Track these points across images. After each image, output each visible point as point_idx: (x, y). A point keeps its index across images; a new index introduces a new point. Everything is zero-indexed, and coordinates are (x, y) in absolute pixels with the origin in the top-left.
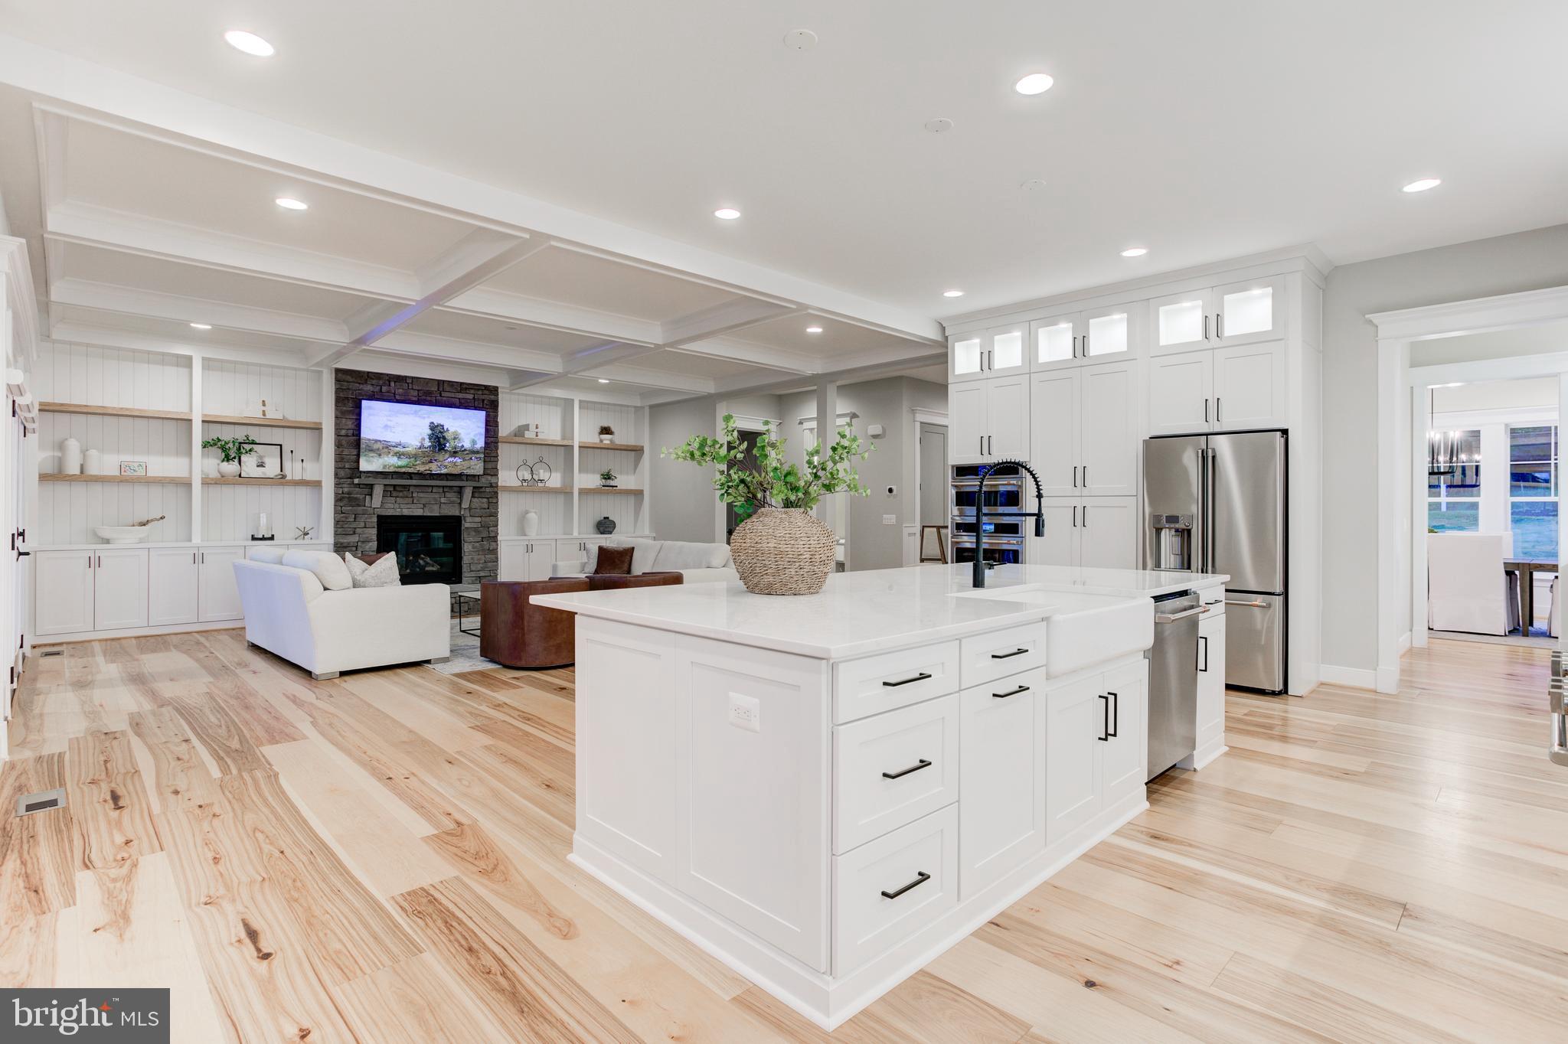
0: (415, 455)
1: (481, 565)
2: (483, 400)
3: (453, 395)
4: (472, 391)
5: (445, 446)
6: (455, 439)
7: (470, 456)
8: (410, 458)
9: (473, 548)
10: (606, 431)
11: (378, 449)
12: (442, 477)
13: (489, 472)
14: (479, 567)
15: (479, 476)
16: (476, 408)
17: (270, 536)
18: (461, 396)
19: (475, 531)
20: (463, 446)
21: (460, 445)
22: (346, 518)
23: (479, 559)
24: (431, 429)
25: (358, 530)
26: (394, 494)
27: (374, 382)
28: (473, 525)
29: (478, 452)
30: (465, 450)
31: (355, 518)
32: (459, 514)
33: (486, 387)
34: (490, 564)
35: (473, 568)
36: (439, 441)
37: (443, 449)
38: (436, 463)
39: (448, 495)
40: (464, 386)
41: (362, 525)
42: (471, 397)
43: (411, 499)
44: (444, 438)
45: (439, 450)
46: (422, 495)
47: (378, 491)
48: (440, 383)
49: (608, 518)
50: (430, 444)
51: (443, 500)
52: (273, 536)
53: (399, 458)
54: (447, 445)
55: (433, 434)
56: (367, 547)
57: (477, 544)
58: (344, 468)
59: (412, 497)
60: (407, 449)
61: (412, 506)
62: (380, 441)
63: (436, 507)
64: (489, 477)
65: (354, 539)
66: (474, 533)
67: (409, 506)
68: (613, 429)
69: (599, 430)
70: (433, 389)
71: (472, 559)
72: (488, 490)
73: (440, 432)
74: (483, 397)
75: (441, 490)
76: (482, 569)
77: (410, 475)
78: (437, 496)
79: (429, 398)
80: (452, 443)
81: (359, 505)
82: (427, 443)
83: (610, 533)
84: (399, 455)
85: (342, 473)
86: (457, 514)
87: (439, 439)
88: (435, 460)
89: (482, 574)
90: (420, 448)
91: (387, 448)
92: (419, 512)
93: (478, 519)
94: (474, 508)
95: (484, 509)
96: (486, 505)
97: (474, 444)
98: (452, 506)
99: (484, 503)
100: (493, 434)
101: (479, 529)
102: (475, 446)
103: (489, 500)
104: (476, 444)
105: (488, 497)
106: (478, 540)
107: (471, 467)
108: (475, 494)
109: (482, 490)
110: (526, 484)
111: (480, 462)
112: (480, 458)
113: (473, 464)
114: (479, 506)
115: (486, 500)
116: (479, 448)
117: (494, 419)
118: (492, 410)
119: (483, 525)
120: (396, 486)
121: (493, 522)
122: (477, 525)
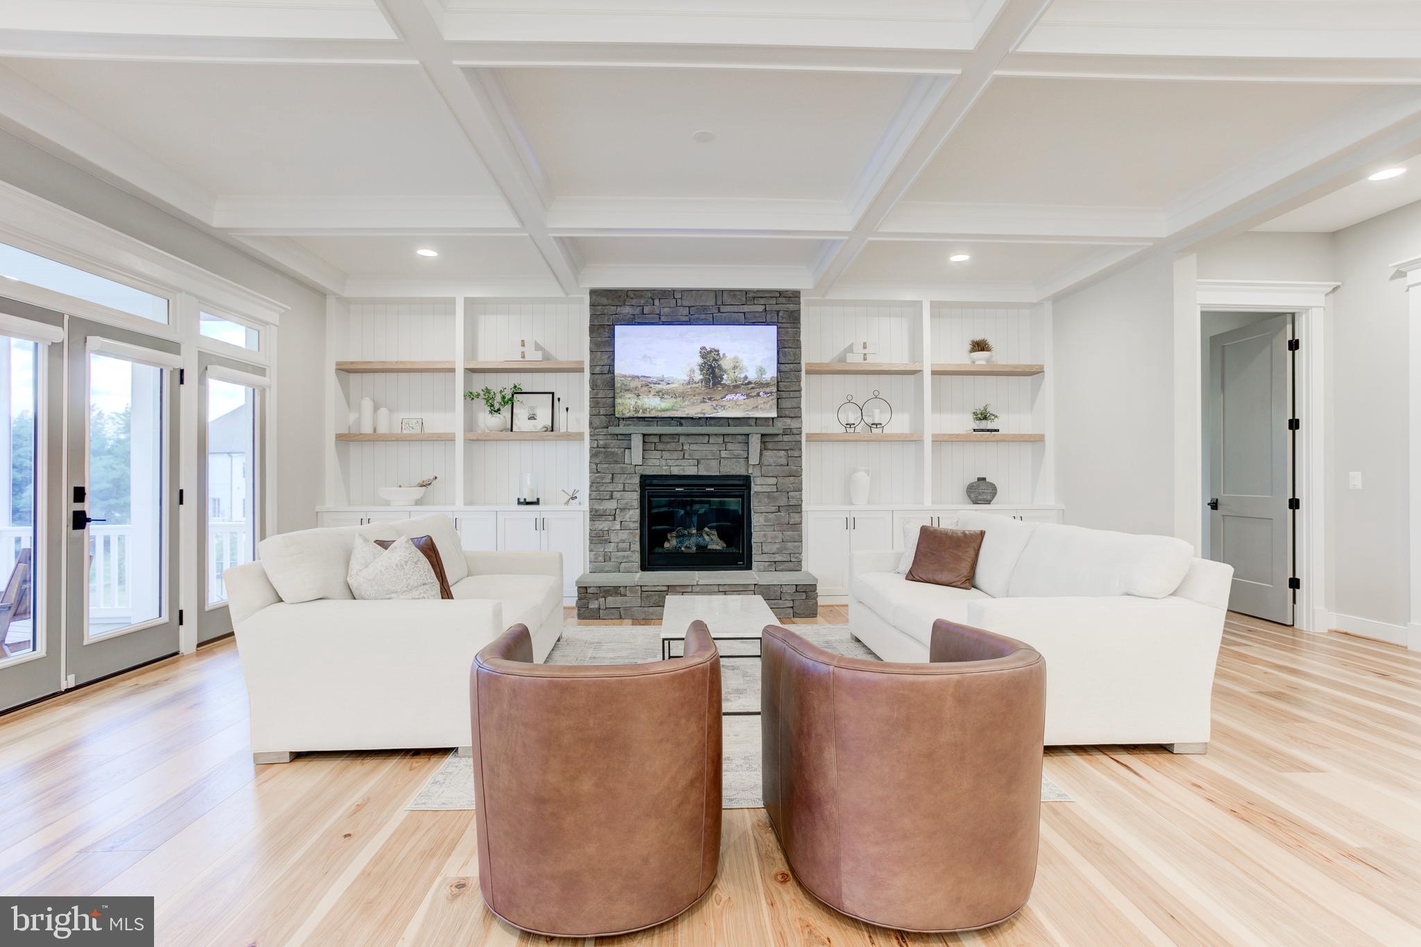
0: (683, 393)
1: (777, 546)
2: (778, 312)
3: (735, 309)
4: (762, 301)
5: (722, 379)
6: (735, 368)
7: (758, 390)
8: (676, 397)
9: (766, 520)
10: (980, 346)
11: (636, 388)
12: (722, 422)
13: (787, 413)
14: (775, 547)
15: (773, 418)
16: (766, 323)
17: (535, 500)
18: (746, 309)
19: (769, 497)
20: (746, 378)
21: (742, 376)
22: (603, 478)
23: (776, 537)
24: (703, 357)
25: (616, 495)
26: (660, 446)
27: (634, 302)
28: (766, 489)
29: (767, 385)
30: (750, 383)
31: (612, 479)
32: (746, 474)
33: (781, 293)
34: (790, 544)
35: (765, 550)
36: (713, 373)
37: (719, 383)
38: (710, 403)
39: (730, 446)
40: (751, 295)
41: (620, 487)
42: (761, 308)
43: (682, 453)
44: (720, 367)
45: (714, 384)
46: (694, 447)
47: (637, 442)
48: (719, 293)
49: (984, 479)
50: (701, 377)
51: (724, 454)
52: (538, 499)
53: (661, 398)
54: (725, 377)
55: (705, 363)
56: (628, 516)
57: (771, 516)
58: (598, 415)
59: (682, 450)
60: (672, 386)
61: (683, 462)
62: (638, 377)
63: (714, 463)
64: (788, 421)
65: (611, 505)
66: (765, 500)
67: (677, 462)
68: (991, 342)
69: (969, 347)
70: (708, 304)
71: (765, 536)
72: (786, 438)
73: (715, 360)
74: (777, 308)
75: (720, 440)
76: (780, 551)
77: (680, 421)
78: (715, 448)
79: (703, 316)
80: (732, 375)
81: (616, 462)
82: (698, 376)
83: (989, 502)
84: (661, 394)
85: (597, 422)
86: (743, 472)
87: (712, 369)
88: (710, 399)
89: (778, 558)
90: (689, 383)
91: (647, 385)
92: (691, 471)
93: (773, 481)
94: (766, 463)
95: (781, 465)
96: (784, 460)
97: (762, 374)
98: (736, 462)
99: (781, 457)
100: (792, 358)
101: (776, 494)
102: (763, 376)
103: (788, 453)
104: (765, 374)
105: (787, 448)
106: (774, 509)
107: (759, 407)
108: (767, 444)
109: (777, 439)
110: (852, 430)
111: (772, 400)
112: (771, 393)
113: (762, 402)
114: (774, 462)
115: (783, 452)
116: (769, 379)
117: (794, 337)
118: (792, 325)
119: (780, 489)
120: (660, 435)
121: (794, 485)
122: (772, 489)
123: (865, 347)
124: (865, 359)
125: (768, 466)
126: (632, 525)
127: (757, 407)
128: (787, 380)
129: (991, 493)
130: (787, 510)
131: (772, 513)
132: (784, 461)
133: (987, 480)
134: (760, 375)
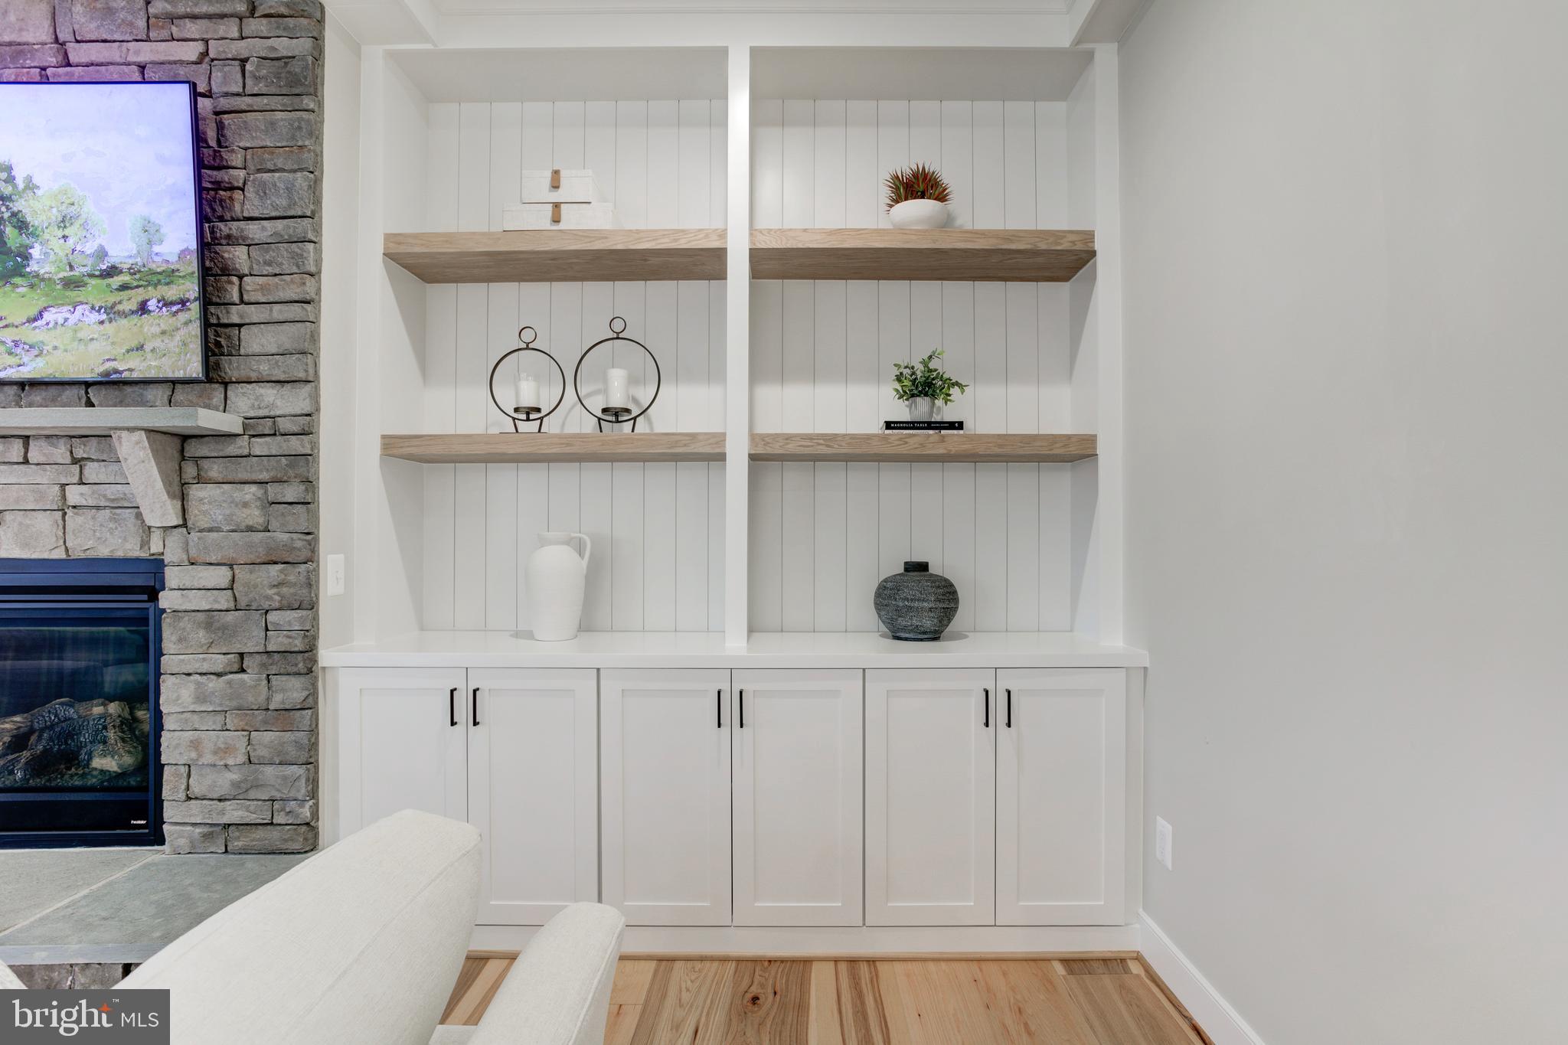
1: (234, 776)
5: (27, 258)
6: (68, 222)
7: (138, 295)
9: (201, 698)
10: (916, 185)
13: (264, 368)
14: (224, 782)
19: (208, 626)
20: (102, 254)
21: (91, 248)
23: (228, 750)
28: (201, 601)
29: (170, 276)
30: (112, 271)
32: (144, 555)
34: (269, 771)
35: (196, 789)
37: (22, 271)
39: (92, 471)
44: (21, 223)
45: (6, 277)
49: (923, 567)
54: (36, 252)
57: (213, 684)
64: (269, 393)
66: (202, 635)
68: (947, 178)
69: (885, 193)
71: (195, 745)
72: (260, 446)
73: (1, 199)
76: (239, 793)
78: (44, 477)
80: (59, 245)
83: (935, 636)
86: (131, 548)
89: (233, 813)
93: (221, 576)
94: (204, 523)
95: (250, 529)
96: (257, 513)
97: (150, 243)
98: (111, 519)
99: (246, 505)
100: (284, 203)
101: (230, 617)
102: (156, 249)
103: (266, 492)
104: (161, 242)
105: (264, 476)
106: (219, 662)
107: (148, 347)
108: (205, 464)
109: (232, 449)
110: (533, 426)
111: (186, 323)
112: (183, 302)
113: (157, 330)
114: (229, 518)
115: (253, 488)
116: (173, 258)
117: (293, 138)
118: (286, 100)
119: (242, 604)
121: (285, 590)
122: (216, 601)
123: (555, 186)
124: (556, 220)
125: (210, 530)
127: (140, 348)
128: (270, 270)
129: (930, 609)
130: (263, 665)
131: (219, 675)
132: (255, 516)
133: (932, 570)
134: (144, 241)
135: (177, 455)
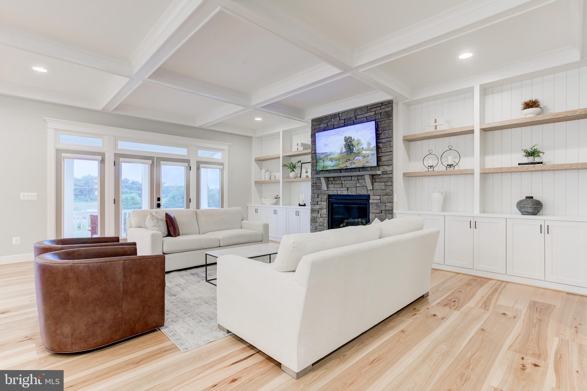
0: (339, 158)
2: (381, 113)
3: (362, 116)
4: (373, 110)
5: (353, 150)
6: (358, 144)
8: (336, 161)
9: (375, 217)
10: (531, 105)
11: (323, 158)
12: (357, 169)
13: (385, 163)
18: (367, 115)
19: (377, 205)
20: (363, 148)
21: (361, 147)
22: (315, 196)
24: (346, 141)
25: (319, 203)
26: (334, 182)
27: (325, 122)
28: (375, 201)
29: (372, 150)
31: (318, 196)
32: (367, 194)
33: (381, 104)
36: (350, 148)
37: (352, 152)
38: (349, 162)
39: (360, 181)
40: (369, 107)
41: (320, 200)
42: (373, 113)
43: (341, 185)
44: (352, 145)
45: (350, 153)
46: (346, 182)
47: (323, 181)
48: (355, 110)
49: (532, 198)
50: (345, 150)
51: (358, 185)
52: (305, 204)
53: (332, 161)
54: (354, 149)
55: (346, 144)
56: (323, 212)
57: (377, 215)
58: (313, 170)
59: (342, 184)
60: (335, 156)
61: (342, 189)
62: (323, 153)
63: (354, 189)
64: (386, 167)
65: (317, 207)
66: (376, 207)
67: (340, 189)
69: (522, 107)
70: (352, 116)
72: (384, 176)
73: (350, 142)
74: (381, 111)
75: (356, 178)
77: (340, 170)
78: (354, 182)
79: (349, 122)
80: (357, 147)
81: (319, 189)
82: (344, 150)
83: (536, 214)
84: (331, 160)
85: (313, 173)
86: (365, 193)
87: (349, 145)
88: (349, 160)
90: (341, 154)
91: (327, 155)
92: (345, 193)
93: (378, 197)
94: (376, 189)
95: (383, 190)
96: (384, 187)
97: (369, 146)
98: (363, 189)
99: (382, 186)
100: (387, 135)
101: (380, 204)
102: (370, 147)
103: (385, 184)
104: (371, 145)
105: (385, 181)
106: (378, 211)
107: (369, 162)
108: (376, 179)
109: (380, 177)
110: (432, 169)
111: (374, 158)
112: (374, 154)
113: (370, 159)
114: (379, 188)
115: (383, 183)
116: (373, 148)
117: (389, 124)
118: (387, 118)
119: (382, 202)
120: (334, 177)
121: (388, 200)
122: (378, 201)
123: (435, 122)
124: (436, 129)
125: (377, 190)
126: (324, 216)
127: (368, 162)
128: (385, 147)
129: (530, 207)
130: (385, 212)
131: (378, 213)
132: (383, 188)
133: (534, 198)
134: (368, 146)
135: (372, 178)
